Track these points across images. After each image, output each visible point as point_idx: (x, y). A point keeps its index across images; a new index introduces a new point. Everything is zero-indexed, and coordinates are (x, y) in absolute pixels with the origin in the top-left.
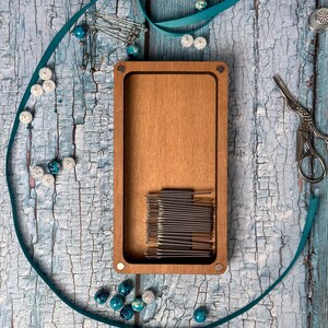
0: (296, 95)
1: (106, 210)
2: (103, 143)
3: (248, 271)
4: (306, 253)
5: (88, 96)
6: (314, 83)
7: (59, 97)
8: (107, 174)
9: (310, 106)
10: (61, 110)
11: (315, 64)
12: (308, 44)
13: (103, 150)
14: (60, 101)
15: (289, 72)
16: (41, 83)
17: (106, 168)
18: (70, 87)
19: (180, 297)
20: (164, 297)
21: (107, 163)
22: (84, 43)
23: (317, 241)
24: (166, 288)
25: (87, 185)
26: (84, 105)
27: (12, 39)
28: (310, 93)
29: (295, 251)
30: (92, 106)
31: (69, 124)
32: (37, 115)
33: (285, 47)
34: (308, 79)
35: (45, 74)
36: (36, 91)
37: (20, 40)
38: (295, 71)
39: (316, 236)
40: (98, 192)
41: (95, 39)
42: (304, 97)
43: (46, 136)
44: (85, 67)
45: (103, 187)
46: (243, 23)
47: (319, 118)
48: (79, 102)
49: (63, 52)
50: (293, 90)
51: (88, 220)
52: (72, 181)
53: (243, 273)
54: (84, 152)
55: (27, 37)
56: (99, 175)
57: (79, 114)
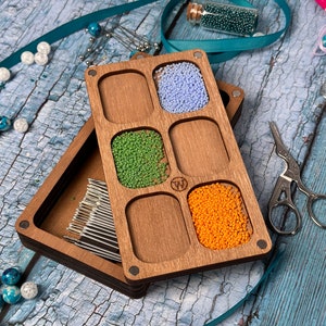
0: (288, 145)
1: (34, 185)
2: (67, 123)
3: (166, 309)
4: (247, 313)
5: (74, 81)
6: (311, 141)
7: (45, 73)
8: (53, 151)
9: (301, 160)
10: (42, 84)
11: (317, 125)
12: (315, 106)
13: (63, 129)
14: (45, 77)
15: (287, 123)
17: (57, 146)
18: (61, 69)
19: (67, 309)
20: (48, 302)
21: (60, 143)
22: (94, 41)
24: (57, 292)
25: (28, 155)
26: (66, 87)
27: (30, 19)
28: (305, 149)
29: (233, 303)
30: (73, 90)
31: (42, 98)
32: (16, 80)
33: (290, 102)
34: (306, 135)
37: (36, 22)
38: (295, 125)
39: (266, 296)
40: (35, 165)
41: (105, 42)
42: (298, 152)
43: (13, 100)
44: (84, 59)
45: (44, 162)
46: (254, 72)
47: (307, 174)
48: (63, 83)
49: (70, 42)
50: (287, 140)
51: (9, 188)
52: (15, 146)
53: (159, 309)
54: (43, 125)
55: (45, 22)
56: (45, 150)
57: (56, 92)
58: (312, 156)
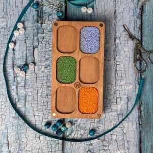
0: (133, 33)
1: (49, 87)
2: (47, 56)
5: (40, 35)
6: (141, 28)
7: (27, 36)
8: (49, 70)
9: (140, 38)
10: (28, 42)
11: (141, 19)
12: (138, 10)
13: (47, 60)
14: (27, 38)
15: (130, 23)
16: (18, 30)
17: (49, 68)
18: (31, 31)
19: (83, 125)
20: (76, 125)
21: (49, 66)
22: (37, 11)
23: (143, 98)
24: (76, 121)
25: (40, 76)
26: (38, 39)
27: (5, 10)
28: (140, 32)
29: (134, 103)
30: (41, 40)
31: (31, 48)
32: (17, 44)
33: (128, 12)
34: (138, 26)
35: (20, 25)
36: (16, 33)
37: (8, 10)
38: (133, 23)
39: (143, 96)
40: (45, 79)
41: (42, 9)
42: (137, 34)
43: (21, 54)
44: (38, 22)
45: (47, 76)
46: (109, 1)
47: (143, 44)
48: (36, 38)
49: (28, 16)
50: (132, 31)
51: (41, 91)
52: (33, 74)
53: (111, 113)
54: (38, 61)
55: (12, 9)
56: (45, 71)
57: (36, 44)
58: (143, 35)
